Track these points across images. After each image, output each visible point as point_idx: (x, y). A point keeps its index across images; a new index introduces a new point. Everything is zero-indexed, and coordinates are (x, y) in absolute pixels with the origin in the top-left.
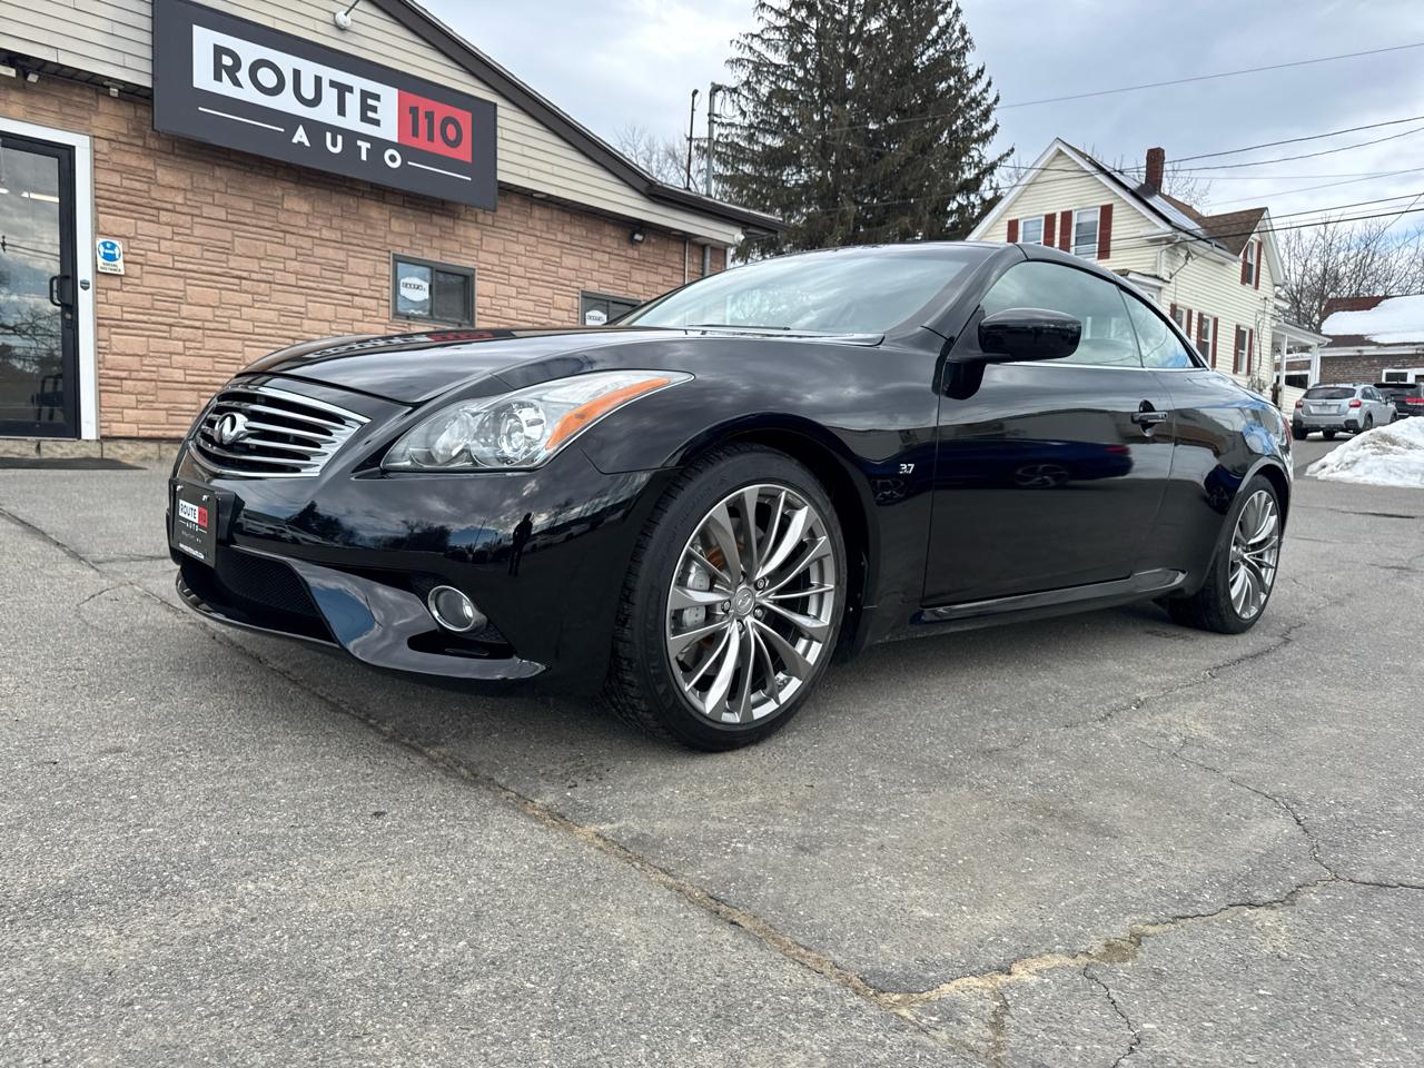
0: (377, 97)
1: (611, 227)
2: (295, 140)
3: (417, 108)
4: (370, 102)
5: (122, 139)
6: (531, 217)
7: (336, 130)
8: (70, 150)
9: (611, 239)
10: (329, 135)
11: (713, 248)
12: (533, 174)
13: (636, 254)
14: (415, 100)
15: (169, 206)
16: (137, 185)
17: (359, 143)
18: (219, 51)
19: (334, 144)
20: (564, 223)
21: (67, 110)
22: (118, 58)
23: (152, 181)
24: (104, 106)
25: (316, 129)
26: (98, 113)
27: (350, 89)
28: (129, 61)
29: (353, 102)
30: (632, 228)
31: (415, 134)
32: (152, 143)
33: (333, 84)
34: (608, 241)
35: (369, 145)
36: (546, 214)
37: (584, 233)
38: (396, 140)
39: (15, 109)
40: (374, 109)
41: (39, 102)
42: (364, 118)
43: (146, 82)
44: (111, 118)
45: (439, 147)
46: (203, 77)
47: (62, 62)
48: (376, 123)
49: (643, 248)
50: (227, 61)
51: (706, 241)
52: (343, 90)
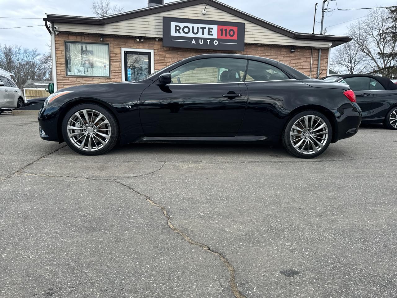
0: (212, 29)
1: (284, 49)
2: (192, 43)
3: (222, 29)
4: (210, 30)
5: (159, 49)
6: (258, 50)
7: (201, 39)
8: (150, 53)
9: (284, 52)
10: (200, 40)
11: (322, 50)
12: (256, 39)
13: (293, 55)
14: (222, 27)
15: (168, 62)
16: (162, 58)
17: (207, 40)
18: (176, 26)
19: (201, 42)
20: (268, 50)
21: (149, 45)
22: (156, 33)
23: (165, 57)
24: (156, 43)
25: (197, 39)
26: (155, 45)
27: (205, 28)
28: (159, 33)
29: (206, 31)
30: (290, 48)
31: (222, 35)
32: (165, 49)
33: (201, 28)
34: (283, 53)
35: (210, 41)
36: (263, 49)
37: (275, 52)
38: (217, 38)
39: (141, 47)
40: (211, 32)
41: (145, 45)
42: (209, 34)
43: (162, 37)
44: (157, 45)
45: (228, 37)
46: (173, 33)
47: (146, 36)
48: (212, 35)
49: (295, 53)
50: (178, 28)
51: (319, 48)
52: (203, 29)
